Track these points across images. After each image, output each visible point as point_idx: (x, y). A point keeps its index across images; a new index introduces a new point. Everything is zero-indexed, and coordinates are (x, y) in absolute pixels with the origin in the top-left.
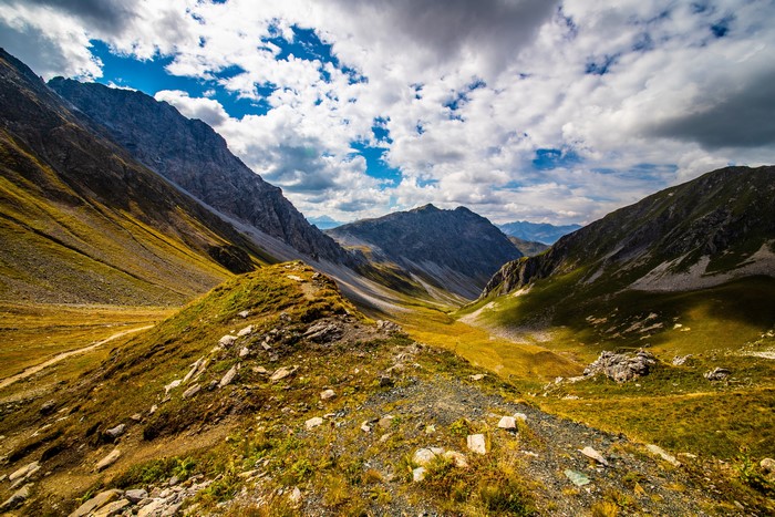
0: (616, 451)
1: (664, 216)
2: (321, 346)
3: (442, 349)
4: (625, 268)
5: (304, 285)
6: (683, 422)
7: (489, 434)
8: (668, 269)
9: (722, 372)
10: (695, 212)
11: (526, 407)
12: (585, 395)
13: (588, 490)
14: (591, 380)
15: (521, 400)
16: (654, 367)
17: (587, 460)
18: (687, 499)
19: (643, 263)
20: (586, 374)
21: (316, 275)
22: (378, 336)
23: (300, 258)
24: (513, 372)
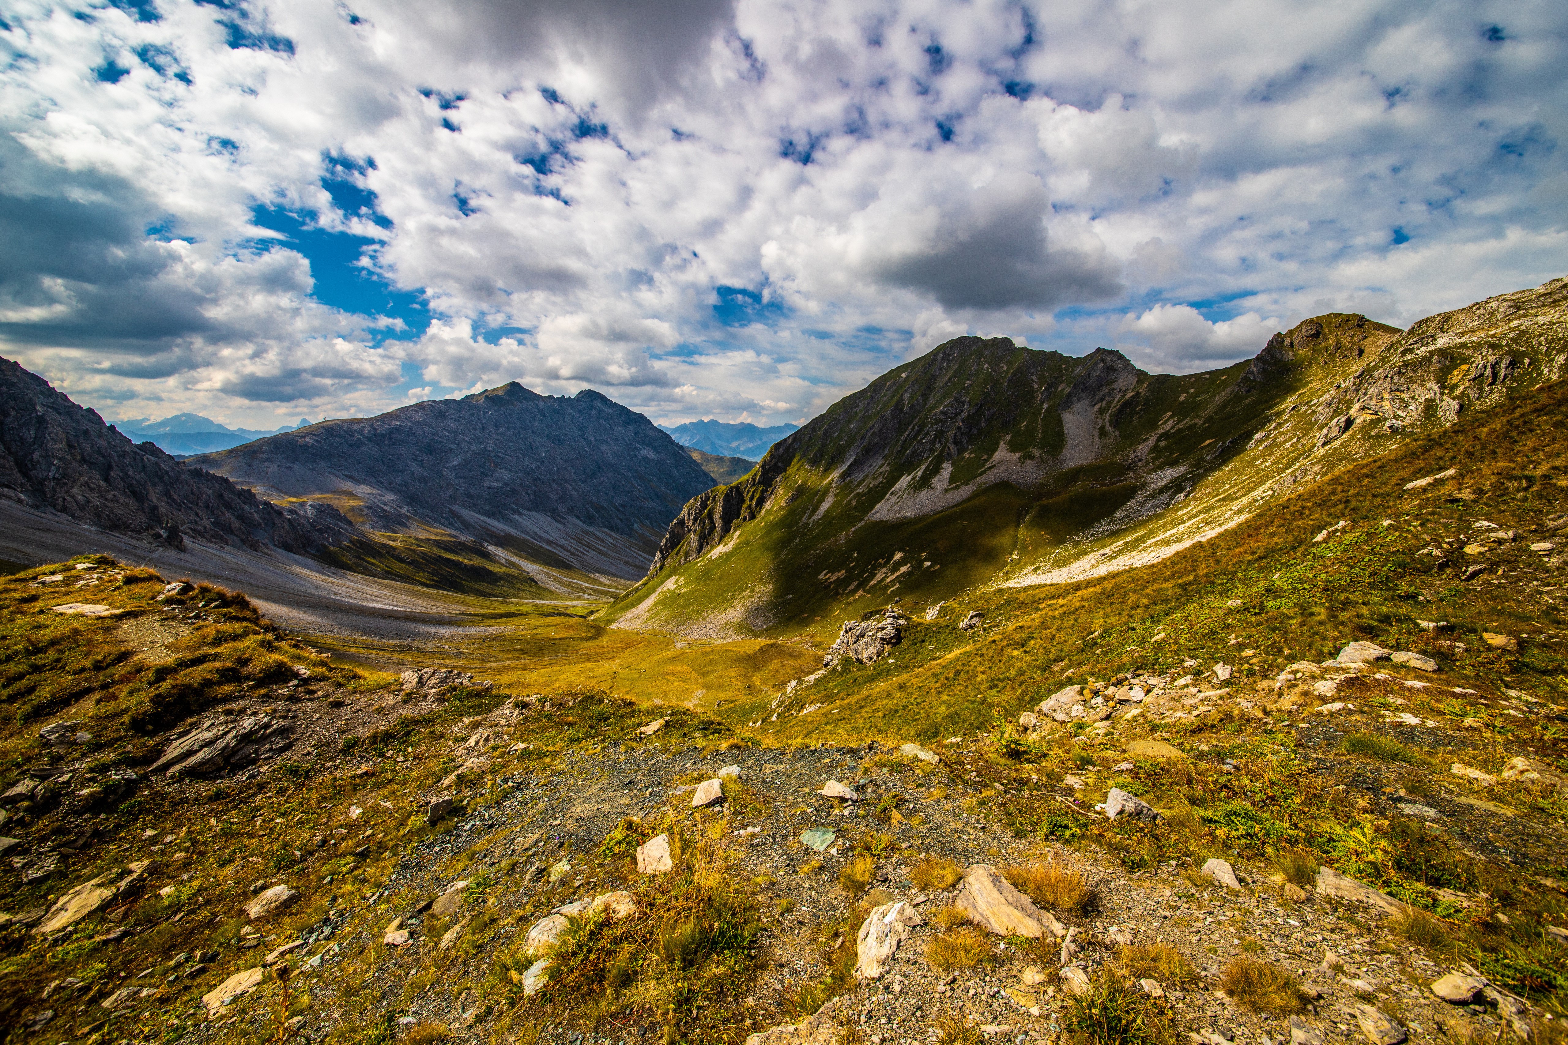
0: (866, 771)
1: (899, 407)
2: (221, 784)
3: (574, 696)
4: (860, 490)
5: (126, 625)
6: (945, 697)
7: (676, 829)
8: (909, 486)
9: (976, 616)
10: (931, 402)
11: (739, 752)
12: (829, 698)
13: (833, 851)
14: (834, 671)
15: (731, 741)
16: (907, 628)
17: (830, 803)
18: (949, 806)
19: (880, 479)
20: (826, 665)
21: (173, 588)
22: (407, 712)
23: (98, 548)
24: (722, 696)
